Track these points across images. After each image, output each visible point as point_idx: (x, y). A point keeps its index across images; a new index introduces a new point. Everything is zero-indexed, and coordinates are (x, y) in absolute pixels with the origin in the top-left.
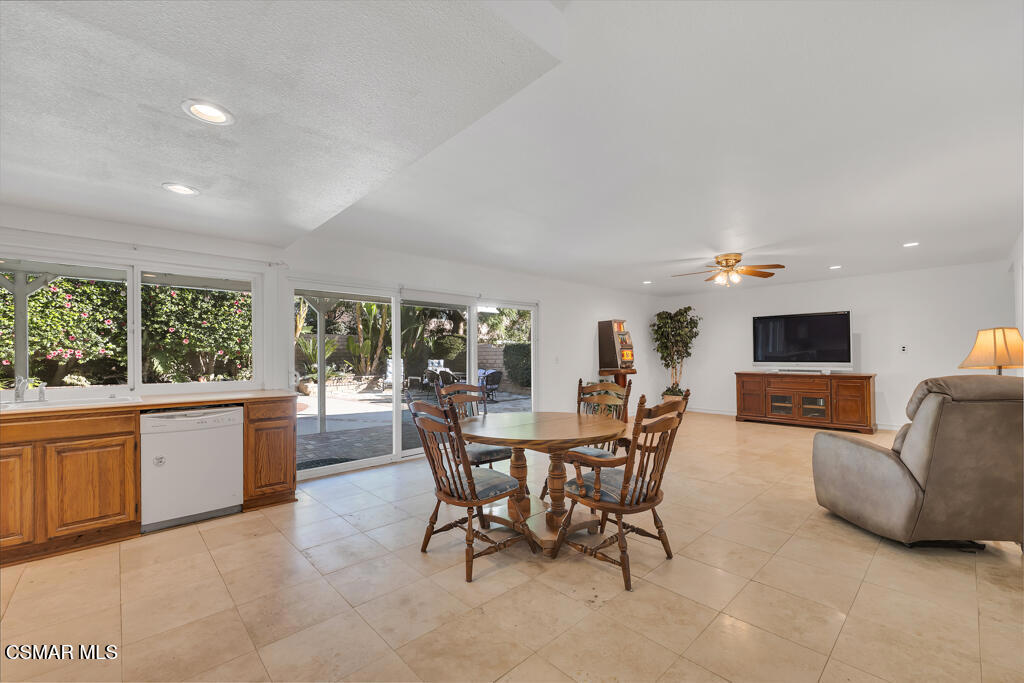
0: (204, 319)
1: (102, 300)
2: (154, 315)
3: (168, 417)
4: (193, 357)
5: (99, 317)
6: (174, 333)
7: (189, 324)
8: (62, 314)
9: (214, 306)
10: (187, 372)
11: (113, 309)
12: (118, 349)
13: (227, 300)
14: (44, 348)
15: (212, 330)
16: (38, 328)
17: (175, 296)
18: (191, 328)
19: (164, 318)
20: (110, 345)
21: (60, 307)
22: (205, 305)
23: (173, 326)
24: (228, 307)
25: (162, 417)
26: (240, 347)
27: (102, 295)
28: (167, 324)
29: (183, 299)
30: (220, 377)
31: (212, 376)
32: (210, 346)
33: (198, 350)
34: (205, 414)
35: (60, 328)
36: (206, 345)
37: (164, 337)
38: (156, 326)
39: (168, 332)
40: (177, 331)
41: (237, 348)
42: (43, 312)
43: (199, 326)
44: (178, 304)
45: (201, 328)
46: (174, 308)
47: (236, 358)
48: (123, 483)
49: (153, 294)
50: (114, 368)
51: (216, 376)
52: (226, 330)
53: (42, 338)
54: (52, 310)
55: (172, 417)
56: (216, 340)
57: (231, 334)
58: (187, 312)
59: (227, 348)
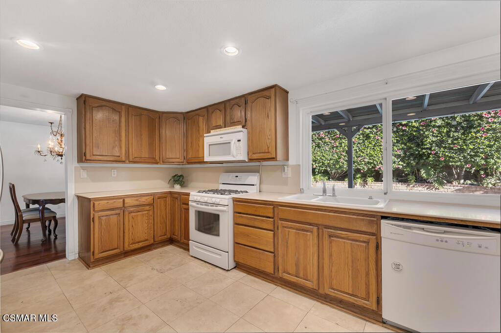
0: (455, 144)
1: (397, 140)
2: (422, 145)
3: (405, 227)
4: (448, 168)
5: (395, 148)
6: (434, 154)
7: (445, 148)
8: (381, 149)
9: (463, 134)
10: (444, 177)
11: (402, 144)
12: (405, 165)
13: (474, 128)
14: (375, 165)
15: (462, 150)
16: (372, 156)
17: (435, 132)
18: (446, 150)
19: (428, 146)
20: (401, 163)
21: (380, 146)
22: (456, 134)
23: (434, 150)
24: (475, 133)
25: (400, 226)
26: (486, 162)
27: (397, 137)
28: (430, 149)
29: (440, 133)
30: (469, 182)
31: (462, 181)
32: (461, 161)
33: (451, 164)
34: (445, 232)
35: (380, 156)
36: (457, 160)
37: (429, 157)
38: (424, 151)
39: (431, 154)
40: (437, 153)
41: (483, 162)
42: (373, 148)
43: (452, 149)
44: (437, 136)
45: (453, 149)
46: (434, 139)
47: (482, 169)
48: (367, 274)
49: (422, 132)
50: (403, 174)
51: (465, 181)
52: (472, 150)
53: (374, 160)
54: (377, 147)
55: (409, 228)
56: (464, 157)
57: (478, 152)
58: (443, 141)
59: (474, 162)
